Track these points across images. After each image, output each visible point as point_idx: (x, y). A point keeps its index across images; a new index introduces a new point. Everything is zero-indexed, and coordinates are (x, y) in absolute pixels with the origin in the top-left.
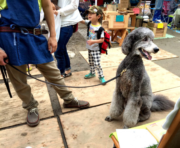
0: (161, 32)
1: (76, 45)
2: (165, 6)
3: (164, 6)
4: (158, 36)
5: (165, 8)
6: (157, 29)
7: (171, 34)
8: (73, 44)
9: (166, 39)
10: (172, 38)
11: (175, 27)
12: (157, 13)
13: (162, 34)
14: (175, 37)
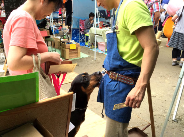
0: (74, 52)
3: (81, 25)
4: (72, 56)
5: (82, 26)
6: (70, 50)
7: (86, 54)
9: (81, 59)
10: (86, 58)
11: (92, 46)
12: (75, 32)
13: (76, 55)
14: (89, 56)
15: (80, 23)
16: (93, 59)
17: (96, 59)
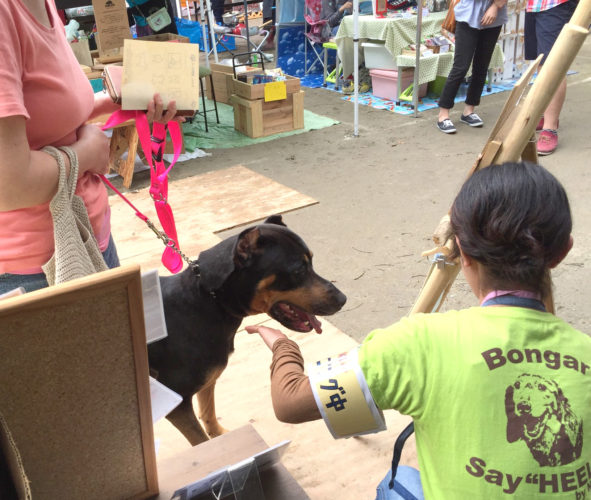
0: (282, 112)
2: (314, 9)
3: (311, 10)
4: (274, 128)
5: (313, 15)
6: (265, 103)
7: (327, 114)
9: (304, 133)
10: (325, 131)
11: (348, 86)
12: (288, 39)
13: (288, 120)
14: (337, 122)
15: (306, 5)
16: (350, 132)
17: (361, 131)
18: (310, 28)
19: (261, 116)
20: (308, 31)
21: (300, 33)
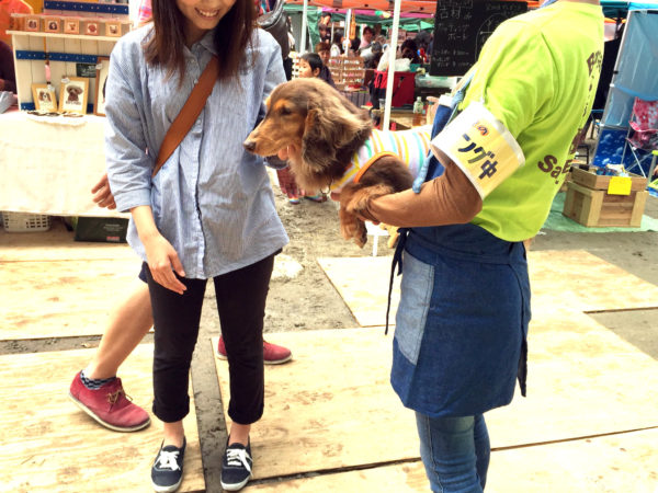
0: (621, 207)
1: (308, 235)
2: (641, 117)
3: (638, 118)
4: (609, 220)
5: (639, 123)
6: (607, 195)
8: (298, 230)
9: (642, 233)
12: (609, 140)
13: (625, 216)
15: (634, 112)
18: (633, 134)
19: (600, 207)
20: (630, 137)
21: (621, 137)
